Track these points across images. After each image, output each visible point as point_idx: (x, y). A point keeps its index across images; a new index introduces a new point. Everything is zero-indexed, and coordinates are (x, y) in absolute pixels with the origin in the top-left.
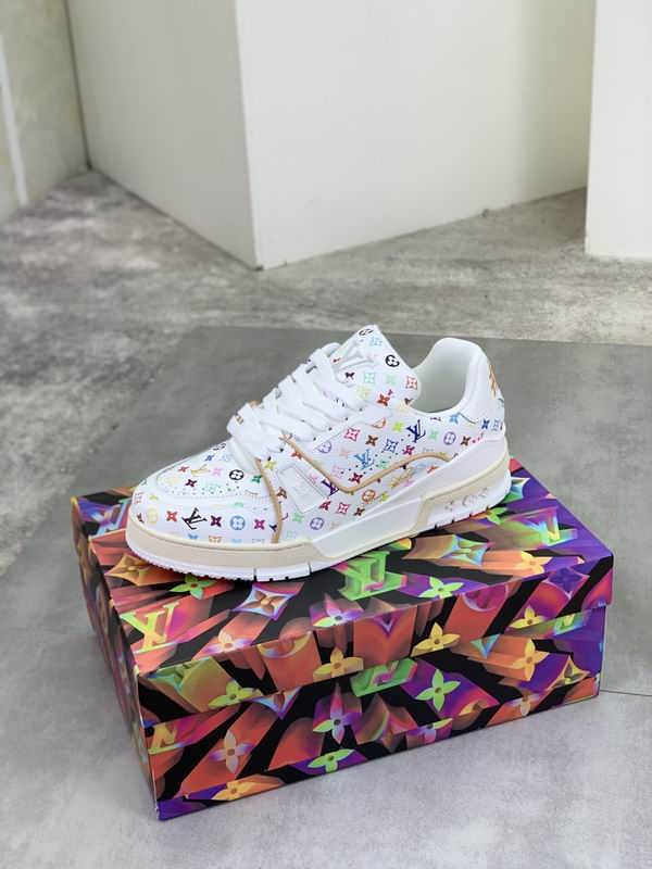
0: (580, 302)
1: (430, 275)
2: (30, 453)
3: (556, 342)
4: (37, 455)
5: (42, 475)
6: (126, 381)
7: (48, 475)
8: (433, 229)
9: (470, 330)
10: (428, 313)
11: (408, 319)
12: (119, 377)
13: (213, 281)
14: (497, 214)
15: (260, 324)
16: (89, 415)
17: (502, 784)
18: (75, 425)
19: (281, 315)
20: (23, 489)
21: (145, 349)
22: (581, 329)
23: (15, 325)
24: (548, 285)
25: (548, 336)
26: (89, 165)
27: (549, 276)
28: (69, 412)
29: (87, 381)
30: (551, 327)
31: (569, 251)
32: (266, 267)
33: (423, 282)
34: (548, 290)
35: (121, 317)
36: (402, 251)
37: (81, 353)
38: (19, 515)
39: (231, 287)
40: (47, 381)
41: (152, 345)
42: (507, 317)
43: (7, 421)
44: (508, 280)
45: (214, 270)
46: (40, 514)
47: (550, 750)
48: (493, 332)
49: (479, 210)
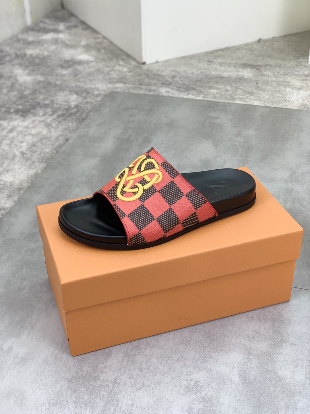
0: (304, 89)
1: (230, 71)
2: (24, 151)
3: (291, 109)
4: (27, 152)
5: (30, 162)
6: (74, 117)
7: (33, 162)
8: (232, 47)
9: (247, 100)
10: (227, 91)
11: (217, 93)
12: (71, 115)
13: (121, 68)
14: (265, 41)
15: (142, 92)
16: (54, 134)
17: (248, 332)
18: (47, 138)
19: (153, 88)
20: (20, 169)
21: (85, 101)
22: (304, 103)
23: (21, 85)
24: (289, 79)
25: (287, 106)
26: (63, 6)
27: (289, 74)
28: (45, 132)
29: (54, 116)
30: (289, 101)
31: (300, 62)
32: (147, 63)
33: (226, 75)
34: (289, 82)
35: (73, 84)
36: (216, 58)
37: (52, 102)
38: (17, 182)
39: (130, 72)
40: (35, 115)
41: (88, 100)
42: (267, 95)
43: (14, 134)
44: (269, 75)
45: (121, 63)
46: (28, 182)
47: (273, 317)
48: (259, 102)
49: (256, 39)
